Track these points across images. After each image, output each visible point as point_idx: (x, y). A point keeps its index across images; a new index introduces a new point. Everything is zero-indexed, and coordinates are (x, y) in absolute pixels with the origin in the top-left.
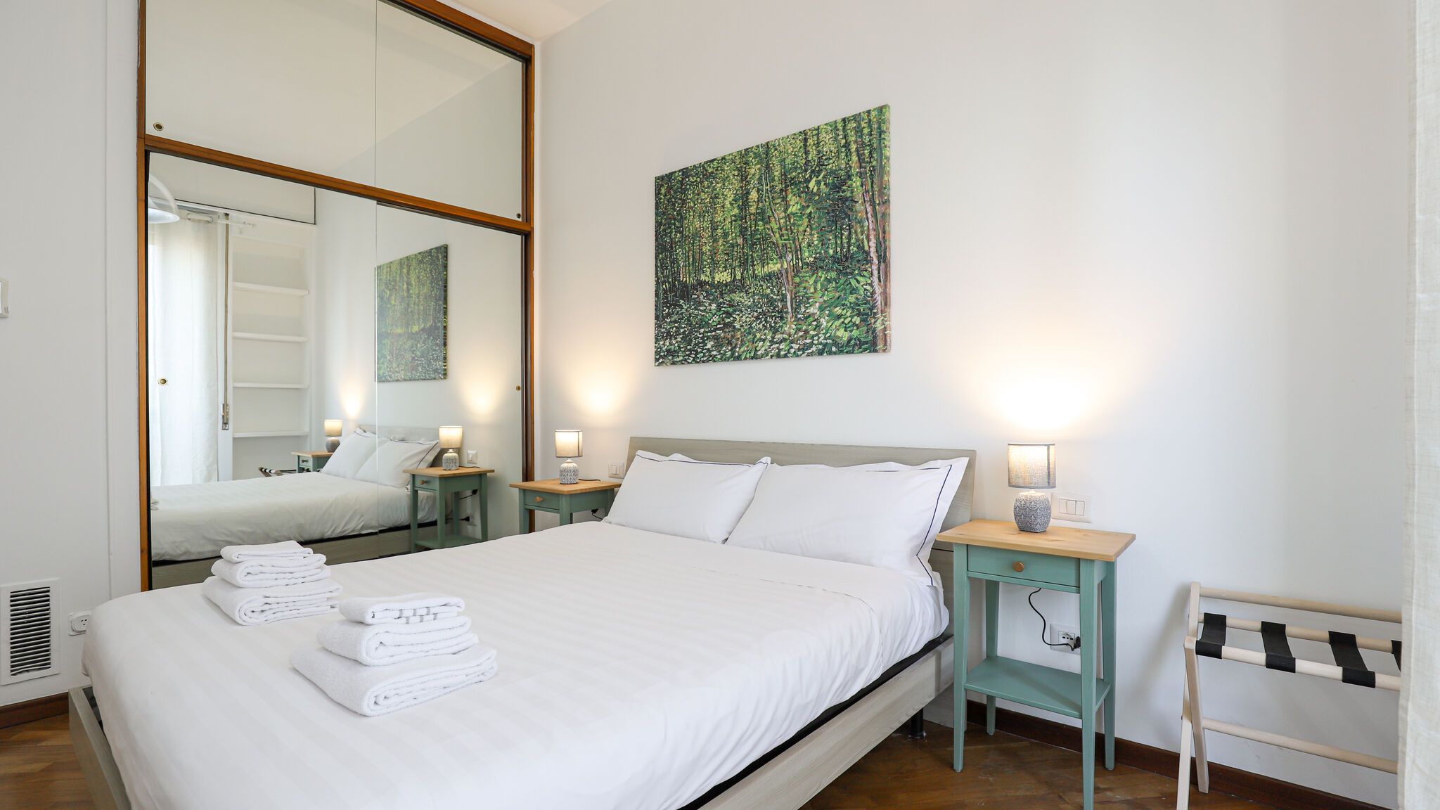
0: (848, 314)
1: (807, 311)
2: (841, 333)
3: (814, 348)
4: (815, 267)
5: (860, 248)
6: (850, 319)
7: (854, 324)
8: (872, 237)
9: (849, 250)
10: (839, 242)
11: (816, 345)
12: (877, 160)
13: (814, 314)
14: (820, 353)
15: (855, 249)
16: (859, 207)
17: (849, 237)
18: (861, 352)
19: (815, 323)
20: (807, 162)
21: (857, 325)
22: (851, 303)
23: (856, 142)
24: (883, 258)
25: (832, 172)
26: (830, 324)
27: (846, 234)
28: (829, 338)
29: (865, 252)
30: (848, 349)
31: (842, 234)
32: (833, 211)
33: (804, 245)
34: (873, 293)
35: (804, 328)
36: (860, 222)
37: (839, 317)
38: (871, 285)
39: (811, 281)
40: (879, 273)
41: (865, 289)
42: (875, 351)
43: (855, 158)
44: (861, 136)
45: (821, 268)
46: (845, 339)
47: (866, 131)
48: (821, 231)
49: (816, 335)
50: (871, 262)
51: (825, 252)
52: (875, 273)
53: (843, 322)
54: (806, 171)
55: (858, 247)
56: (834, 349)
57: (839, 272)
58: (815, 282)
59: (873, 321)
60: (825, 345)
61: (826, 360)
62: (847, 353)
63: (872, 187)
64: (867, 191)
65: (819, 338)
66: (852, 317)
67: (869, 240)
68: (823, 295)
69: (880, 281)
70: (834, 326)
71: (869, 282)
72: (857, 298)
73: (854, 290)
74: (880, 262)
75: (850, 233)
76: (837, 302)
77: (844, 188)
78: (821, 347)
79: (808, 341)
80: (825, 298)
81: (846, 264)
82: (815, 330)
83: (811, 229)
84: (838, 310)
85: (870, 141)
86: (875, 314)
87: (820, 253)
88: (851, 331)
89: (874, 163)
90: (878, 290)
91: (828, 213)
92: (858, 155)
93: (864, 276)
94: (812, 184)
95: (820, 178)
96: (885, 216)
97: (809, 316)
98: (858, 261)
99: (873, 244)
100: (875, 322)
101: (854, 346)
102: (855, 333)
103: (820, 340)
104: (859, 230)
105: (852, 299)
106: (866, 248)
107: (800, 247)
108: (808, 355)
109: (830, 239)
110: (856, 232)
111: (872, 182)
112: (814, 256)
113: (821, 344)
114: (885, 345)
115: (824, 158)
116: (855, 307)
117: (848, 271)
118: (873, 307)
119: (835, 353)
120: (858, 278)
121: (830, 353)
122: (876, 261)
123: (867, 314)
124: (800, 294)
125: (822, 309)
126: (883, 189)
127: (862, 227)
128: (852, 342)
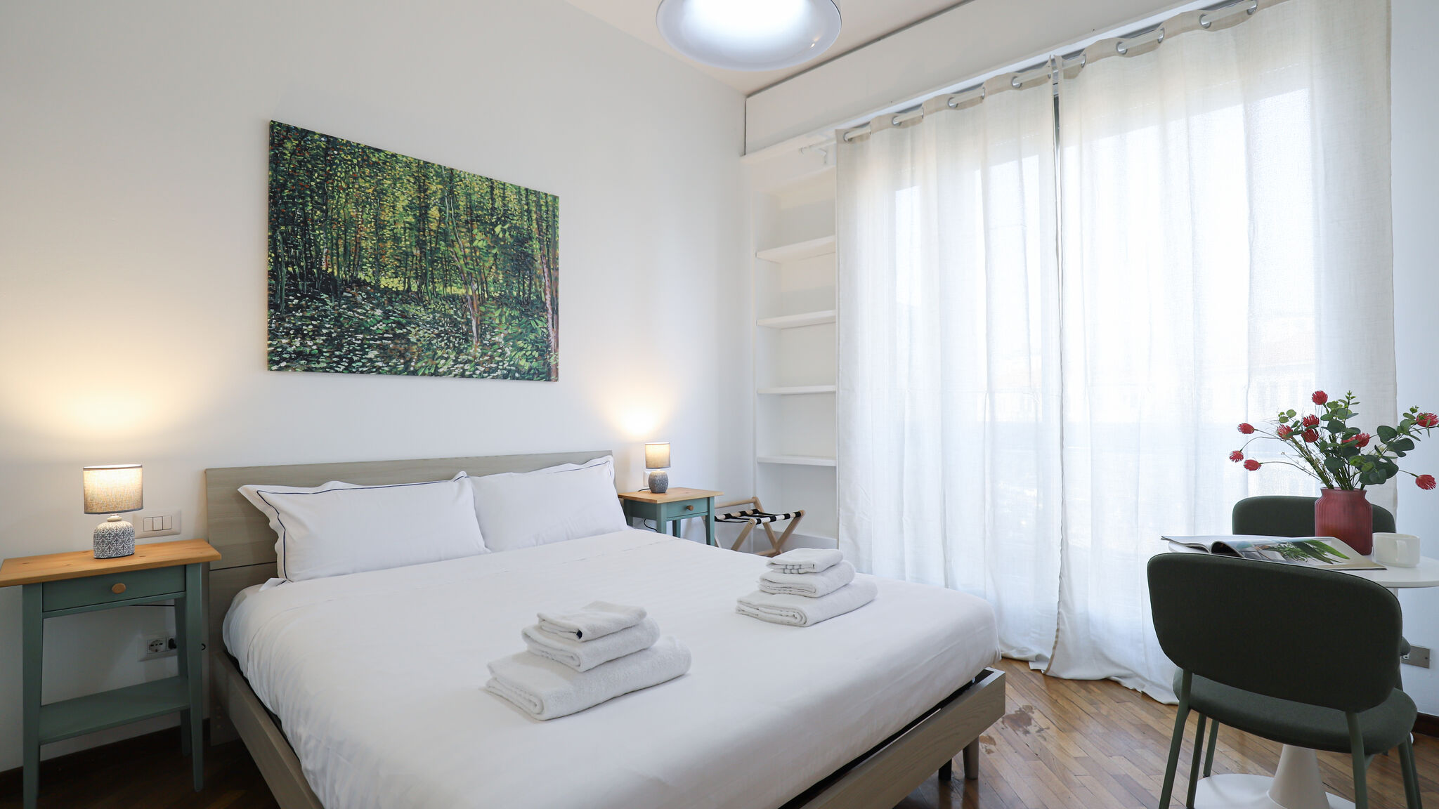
0: (529, 348)
1: (493, 339)
2: (523, 362)
3: (499, 372)
4: (501, 302)
5: (539, 298)
6: (530, 352)
7: (534, 357)
8: (548, 292)
9: (530, 297)
10: (521, 288)
11: (501, 370)
12: (552, 235)
13: (499, 343)
14: (505, 377)
15: (535, 297)
16: (538, 264)
17: (530, 286)
18: (539, 380)
19: (500, 351)
20: (493, 209)
21: (536, 358)
22: (531, 340)
23: (536, 213)
24: (555, 311)
25: (516, 228)
26: (513, 354)
27: (528, 283)
28: (513, 365)
29: (542, 302)
30: (528, 376)
31: (524, 283)
32: (517, 260)
33: (490, 279)
34: (548, 336)
35: (490, 353)
36: (539, 277)
37: (521, 349)
38: (547, 328)
39: (497, 313)
40: (553, 321)
41: (542, 331)
42: (550, 380)
43: (535, 225)
44: (540, 210)
45: (506, 305)
46: (527, 368)
47: (544, 208)
48: (505, 273)
49: (501, 361)
50: (546, 311)
51: (509, 292)
52: (550, 320)
53: (525, 354)
54: (492, 215)
55: (537, 296)
56: (517, 375)
57: (522, 312)
58: (501, 315)
59: (548, 357)
60: (509, 371)
61: (509, 384)
62: (528, 379)
63: (548, 254)
64: (544, 256)
65: (504, 364)
66: (532, 351)
67: (545, 294)
68: (507, 328)
69: (553, 328)
70: (517, 356)
71: (546, 326)
72: (536, 337)
73: (533, 329)
74: (553, 313)
75: (531, 283)
76: (519, 337)
77: (526, 245)
78: (505, 372)
79: (494, 365)
80: (510, 331)
81: (528, 307)
82: (500, 356)
83: (497, 267)
84: (520, 343)
85: (546, 218)
86: (550, 352)
87: (505, 292)
88: (531, 362)
89: (550, 236)
90: (552, 334)
91: (512, 260)
92: (537, 224)
93: (541, 321)
94: (498, 229)
95: (506, 227)
96: (557, 279)
97: (495, 344)
98: (537, 308)
99: (548, 297)
100: (550, 358)
101: (534, 374)
102: (535, 364)
103: (505, 366)
104: (538, 284)
105: (532, 336)
106: (543, 299)
107: (486, 280)
108: (493, 378)
109: (514, 283)
110: (535, 284)
111: (548, 250)
112: (499, 292)
113: (505, 369)
114: (557, 376)
115: (509, 212)
116: (534, 343)
117: (529, 313)
118: (548, 346)
119: (518, 379)
120: (537, 320)
121: (514, 378)
122: (550, 311)
123: (543, 351)
124: (485, 322)
125: (506, 340)
126: (556, 259)
127: (540, 282)
128: (532, 371)
